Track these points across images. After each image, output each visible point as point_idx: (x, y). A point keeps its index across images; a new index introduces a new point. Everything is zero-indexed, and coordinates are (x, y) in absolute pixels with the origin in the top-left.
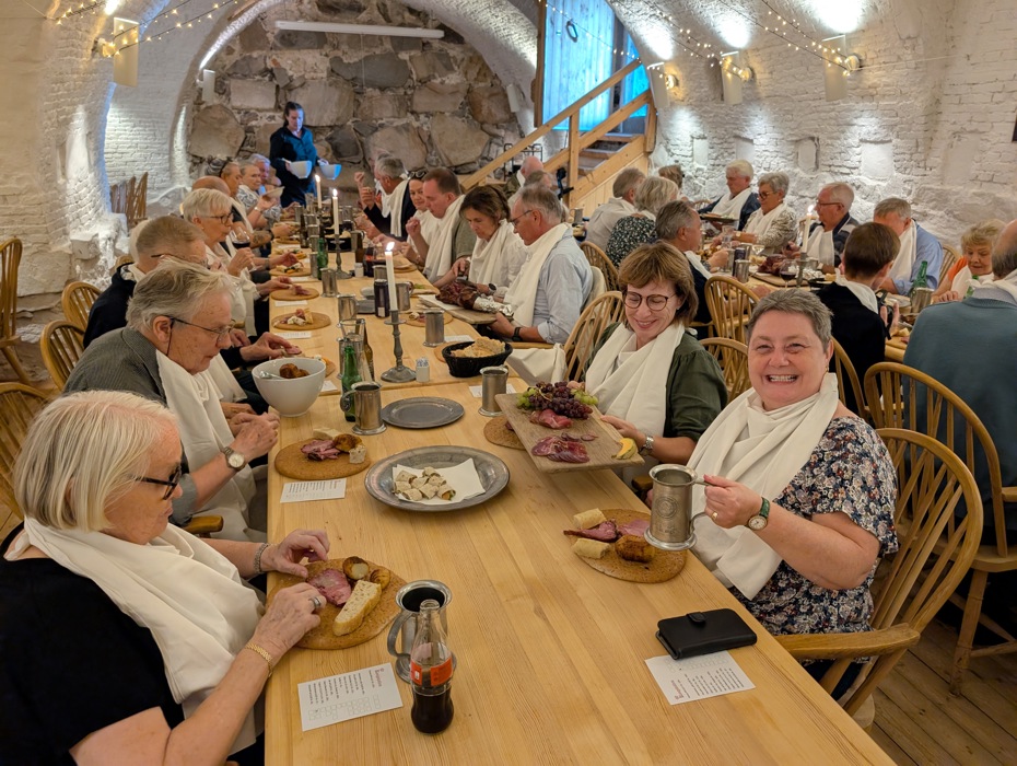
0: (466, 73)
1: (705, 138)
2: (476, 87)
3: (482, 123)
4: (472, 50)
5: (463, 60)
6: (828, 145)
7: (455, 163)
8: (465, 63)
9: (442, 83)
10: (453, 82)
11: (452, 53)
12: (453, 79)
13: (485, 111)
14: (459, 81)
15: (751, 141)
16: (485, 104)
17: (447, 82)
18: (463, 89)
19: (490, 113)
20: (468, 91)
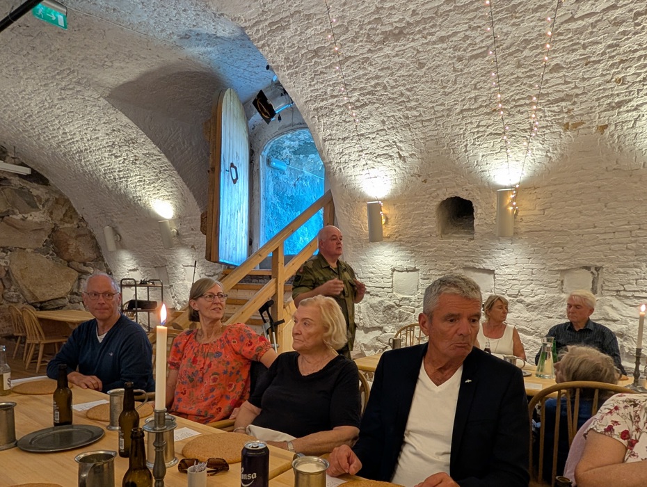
0: (51, 213)
1: (415, 270)
2: (61, 227)
3: (69, 261)
4: (57, 192)
5: (47, 200)
6: (618, 273)
7: (41, 299)
8: (50, 204)
9: (24, 219)
10: (36, 220)
11: (35, 192)
12: (36, 217)
13: (72, 250)
14: (43, 220)
15: (491, 272)
16: (73, 244)
17: (30, 218)
18: (48, 227)
19: (78, 252)
20: (53, 230)
